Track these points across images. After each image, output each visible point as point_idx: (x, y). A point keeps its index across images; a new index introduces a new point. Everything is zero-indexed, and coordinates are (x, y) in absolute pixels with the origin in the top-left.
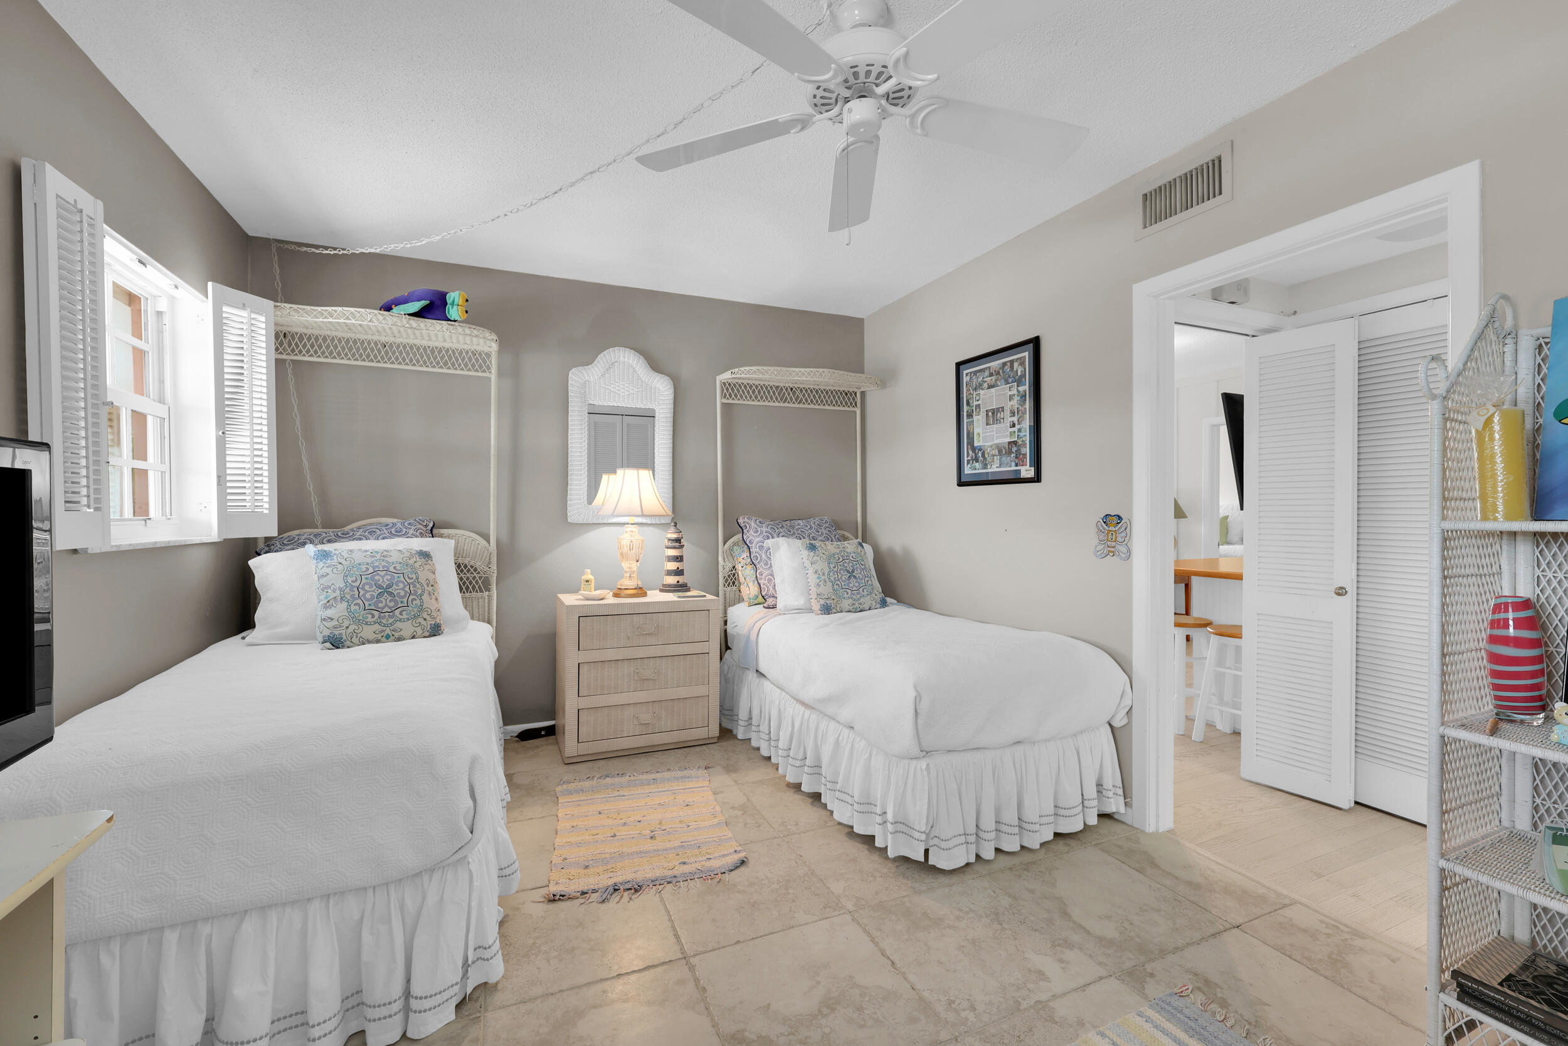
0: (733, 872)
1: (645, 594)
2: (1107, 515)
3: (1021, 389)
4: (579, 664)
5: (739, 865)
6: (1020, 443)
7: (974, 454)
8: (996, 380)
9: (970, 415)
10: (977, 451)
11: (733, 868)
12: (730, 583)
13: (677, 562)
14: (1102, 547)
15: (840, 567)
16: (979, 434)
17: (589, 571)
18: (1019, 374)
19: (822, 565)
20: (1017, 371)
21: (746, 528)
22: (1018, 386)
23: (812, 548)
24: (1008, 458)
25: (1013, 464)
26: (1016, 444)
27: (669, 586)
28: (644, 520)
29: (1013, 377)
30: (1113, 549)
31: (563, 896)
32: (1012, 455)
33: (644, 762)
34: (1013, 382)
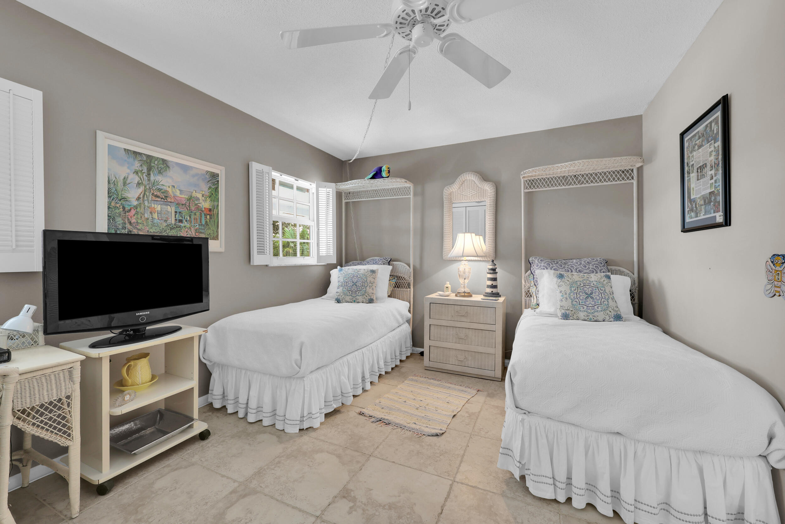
0: (429, 437)
1: (471, 296)
2: (774, 255)
3: (716, 145)
4: (430, 325)
5: (434, 435)
6: (716, 192)
7: (691, 206)
8: (702, 141)
9: (688, 173)
10: (692, 203)
11: (430, 435)
12: (528, 295)
13: (492, 281)
14: (769, 286)
15: (579, 290)
16: (693, 189)
17: (448, 283)
18: (715, 132)
19: (565, 288)
20: (714, 130)
21: (533, 263)
22: (715, 143)
23: (561, 276)
24: (710, 206)
25: (712, 211)
26: (713, 194)
27: (487, 293)
28: (479, 259)
29: (711, 136)
30: (778, 289)
31: (363, 414)
32: (712, 204)
33: (454, 379)
34: (711, 140)
